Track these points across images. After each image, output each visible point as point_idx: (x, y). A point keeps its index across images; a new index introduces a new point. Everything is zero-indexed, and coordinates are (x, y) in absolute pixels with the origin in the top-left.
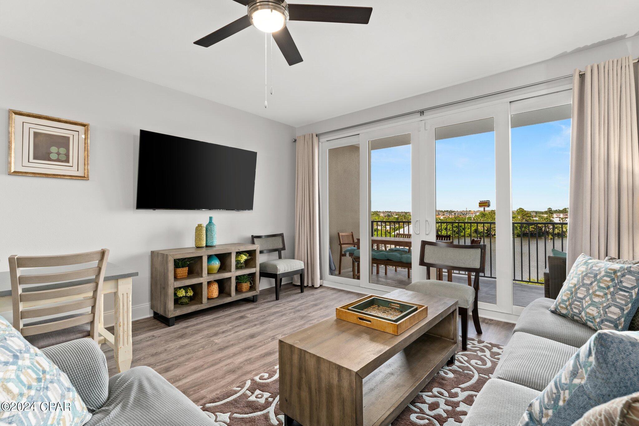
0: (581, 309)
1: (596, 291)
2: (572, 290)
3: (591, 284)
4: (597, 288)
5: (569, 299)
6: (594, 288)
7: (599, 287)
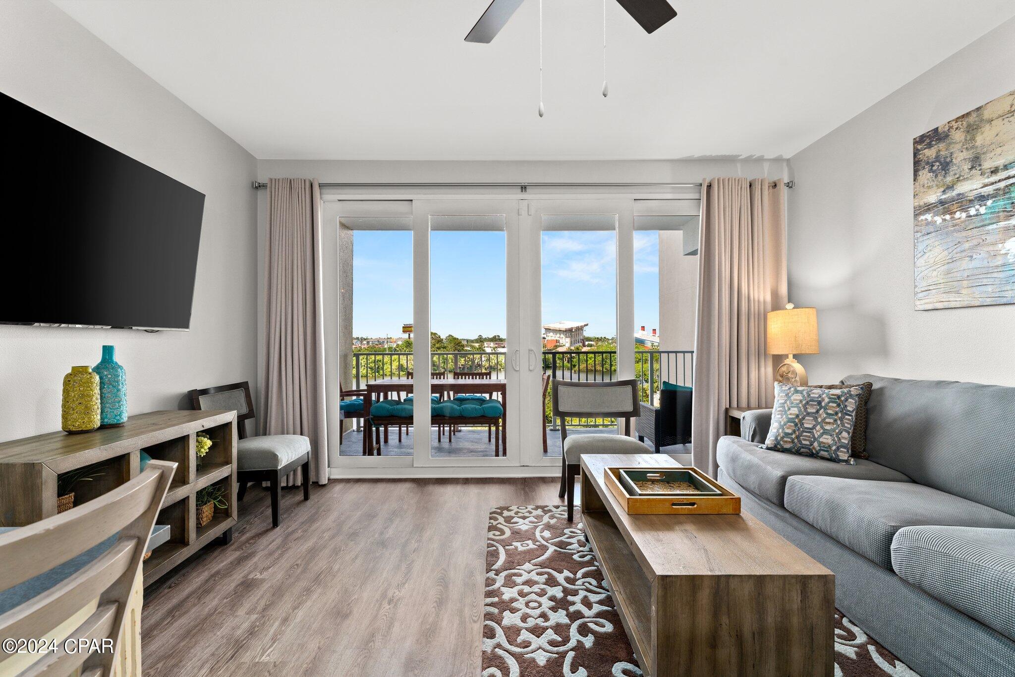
0: (812, 440)
1: (825, 419)
2: (795, 421)
3: (817, 412)
4: (825, 416)
5: (794, 431)
6: (822, 416)
7: (827, 414)
